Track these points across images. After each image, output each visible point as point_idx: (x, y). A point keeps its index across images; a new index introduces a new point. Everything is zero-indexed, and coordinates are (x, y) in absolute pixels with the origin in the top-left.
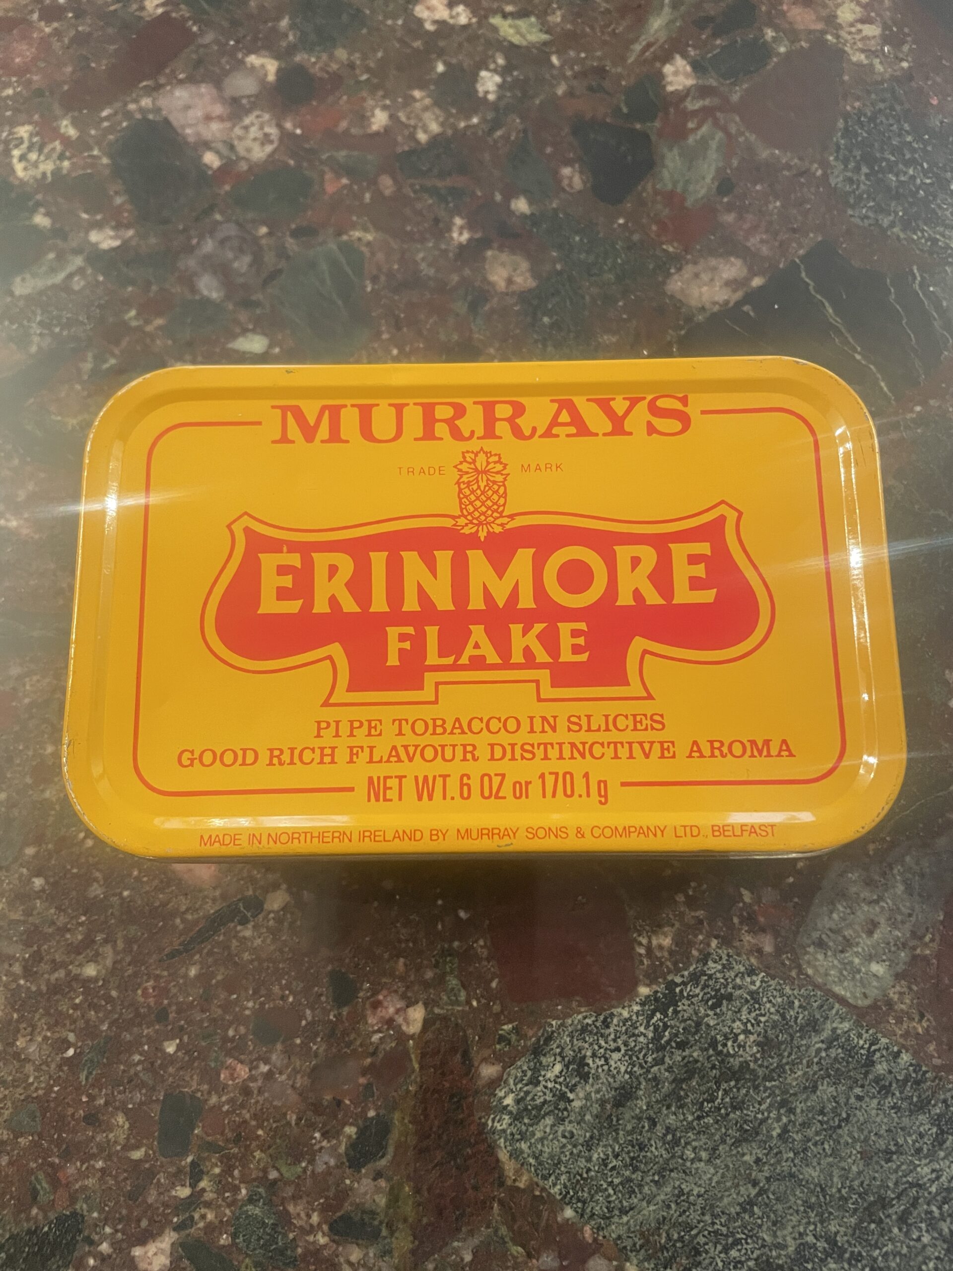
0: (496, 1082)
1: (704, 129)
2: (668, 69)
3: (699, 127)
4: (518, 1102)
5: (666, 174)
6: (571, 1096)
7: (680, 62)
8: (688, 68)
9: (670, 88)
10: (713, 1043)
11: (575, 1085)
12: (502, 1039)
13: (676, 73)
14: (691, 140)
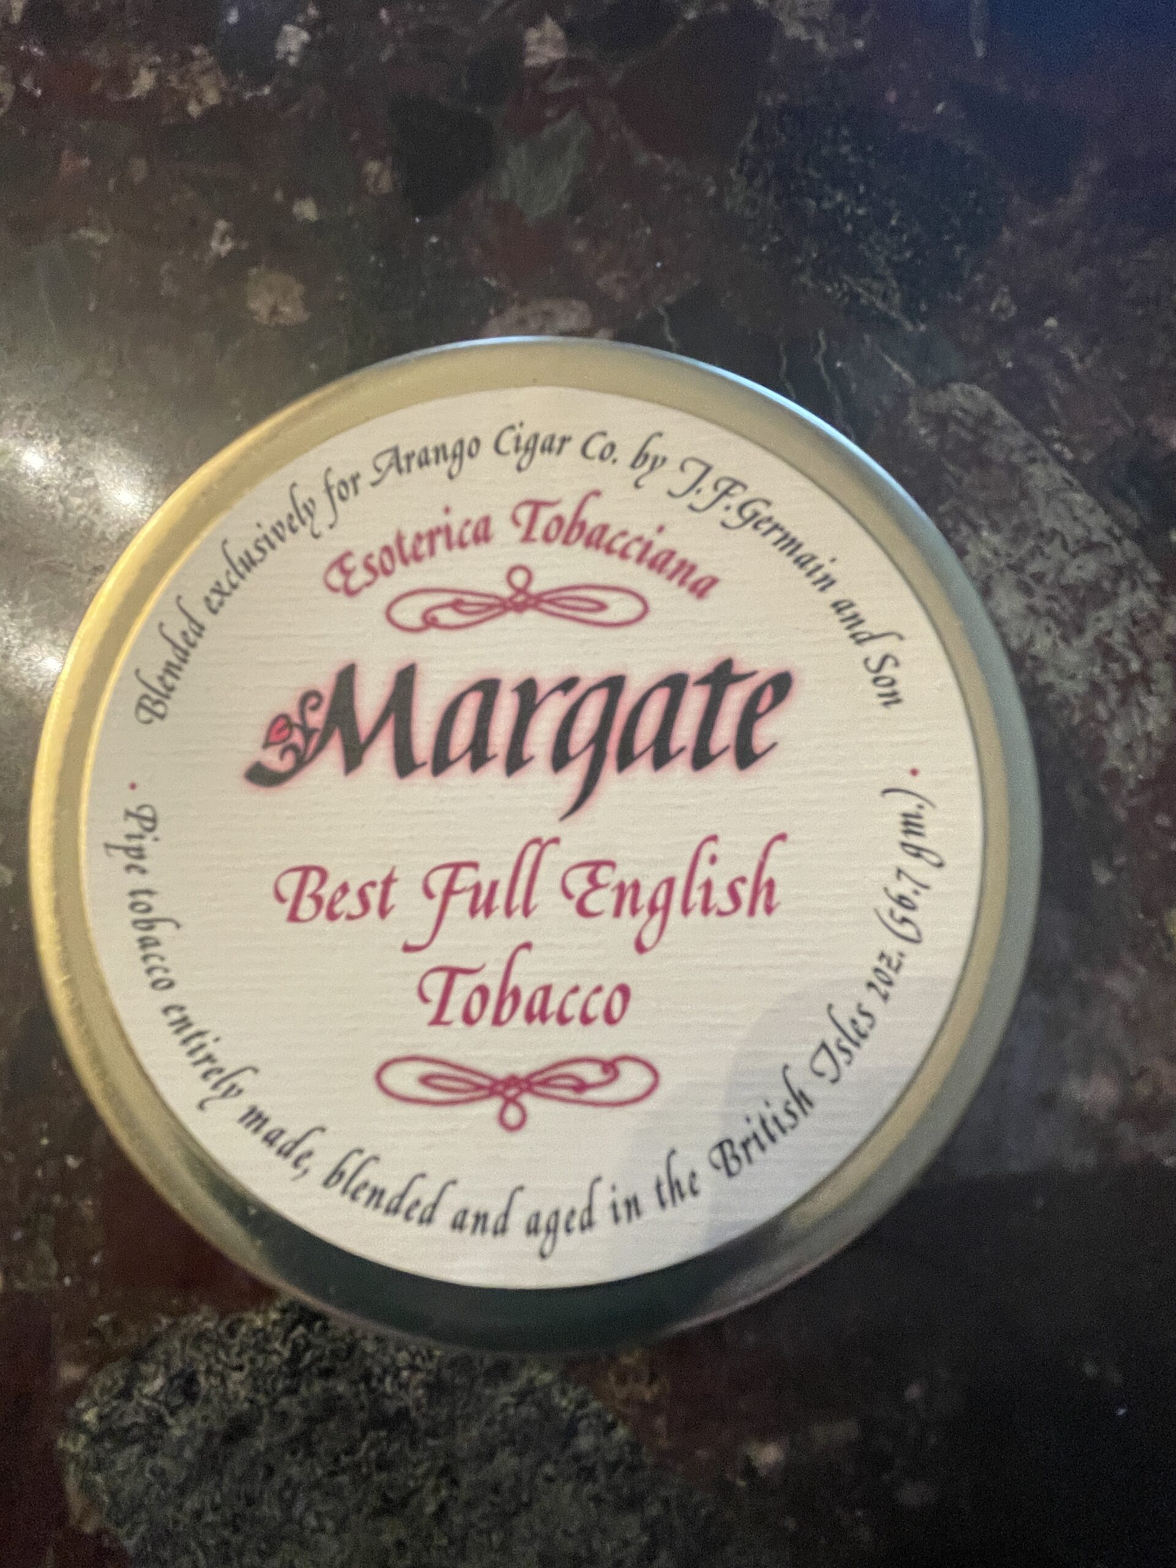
0: (78, 1389)
1: (568, 119)
2: (532, 35)
3: (560, 116)
4: (101, 1418)
5: (505, 179)
6: (170, 1421)
7: (550, 25)
8: (560, 35)
9: (530, 62)
10: (367, 1377)
11: (178, 1407)
12: (95, 1333)
13: (541, 41)
14: (546, 133)
